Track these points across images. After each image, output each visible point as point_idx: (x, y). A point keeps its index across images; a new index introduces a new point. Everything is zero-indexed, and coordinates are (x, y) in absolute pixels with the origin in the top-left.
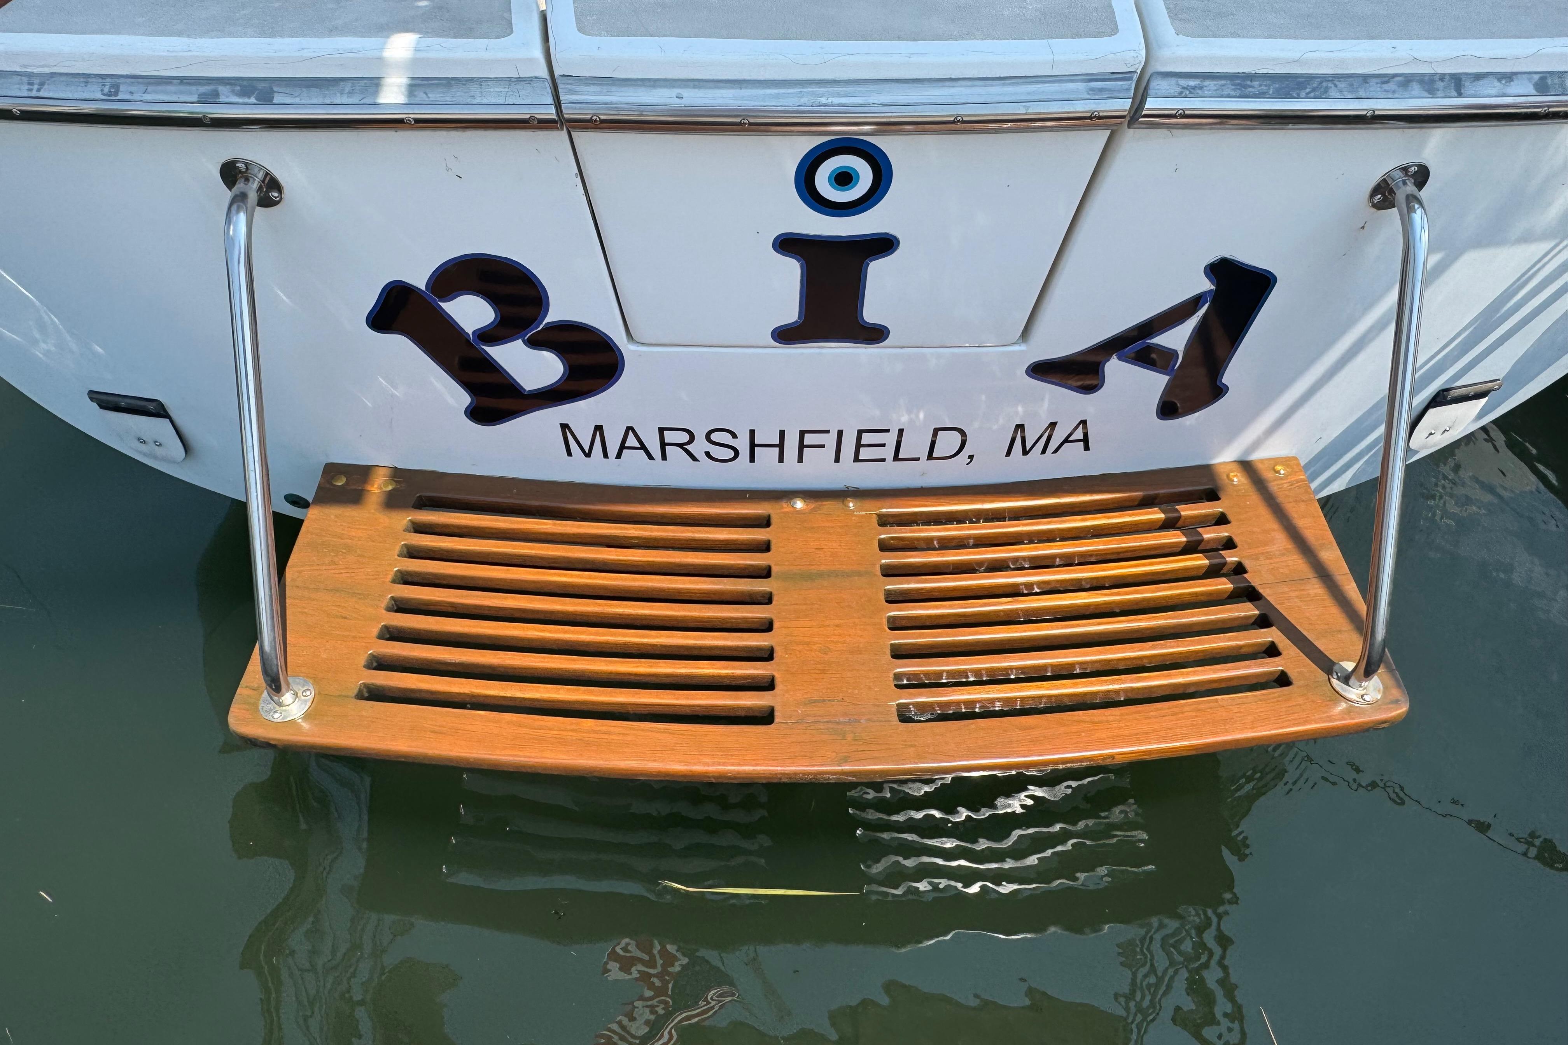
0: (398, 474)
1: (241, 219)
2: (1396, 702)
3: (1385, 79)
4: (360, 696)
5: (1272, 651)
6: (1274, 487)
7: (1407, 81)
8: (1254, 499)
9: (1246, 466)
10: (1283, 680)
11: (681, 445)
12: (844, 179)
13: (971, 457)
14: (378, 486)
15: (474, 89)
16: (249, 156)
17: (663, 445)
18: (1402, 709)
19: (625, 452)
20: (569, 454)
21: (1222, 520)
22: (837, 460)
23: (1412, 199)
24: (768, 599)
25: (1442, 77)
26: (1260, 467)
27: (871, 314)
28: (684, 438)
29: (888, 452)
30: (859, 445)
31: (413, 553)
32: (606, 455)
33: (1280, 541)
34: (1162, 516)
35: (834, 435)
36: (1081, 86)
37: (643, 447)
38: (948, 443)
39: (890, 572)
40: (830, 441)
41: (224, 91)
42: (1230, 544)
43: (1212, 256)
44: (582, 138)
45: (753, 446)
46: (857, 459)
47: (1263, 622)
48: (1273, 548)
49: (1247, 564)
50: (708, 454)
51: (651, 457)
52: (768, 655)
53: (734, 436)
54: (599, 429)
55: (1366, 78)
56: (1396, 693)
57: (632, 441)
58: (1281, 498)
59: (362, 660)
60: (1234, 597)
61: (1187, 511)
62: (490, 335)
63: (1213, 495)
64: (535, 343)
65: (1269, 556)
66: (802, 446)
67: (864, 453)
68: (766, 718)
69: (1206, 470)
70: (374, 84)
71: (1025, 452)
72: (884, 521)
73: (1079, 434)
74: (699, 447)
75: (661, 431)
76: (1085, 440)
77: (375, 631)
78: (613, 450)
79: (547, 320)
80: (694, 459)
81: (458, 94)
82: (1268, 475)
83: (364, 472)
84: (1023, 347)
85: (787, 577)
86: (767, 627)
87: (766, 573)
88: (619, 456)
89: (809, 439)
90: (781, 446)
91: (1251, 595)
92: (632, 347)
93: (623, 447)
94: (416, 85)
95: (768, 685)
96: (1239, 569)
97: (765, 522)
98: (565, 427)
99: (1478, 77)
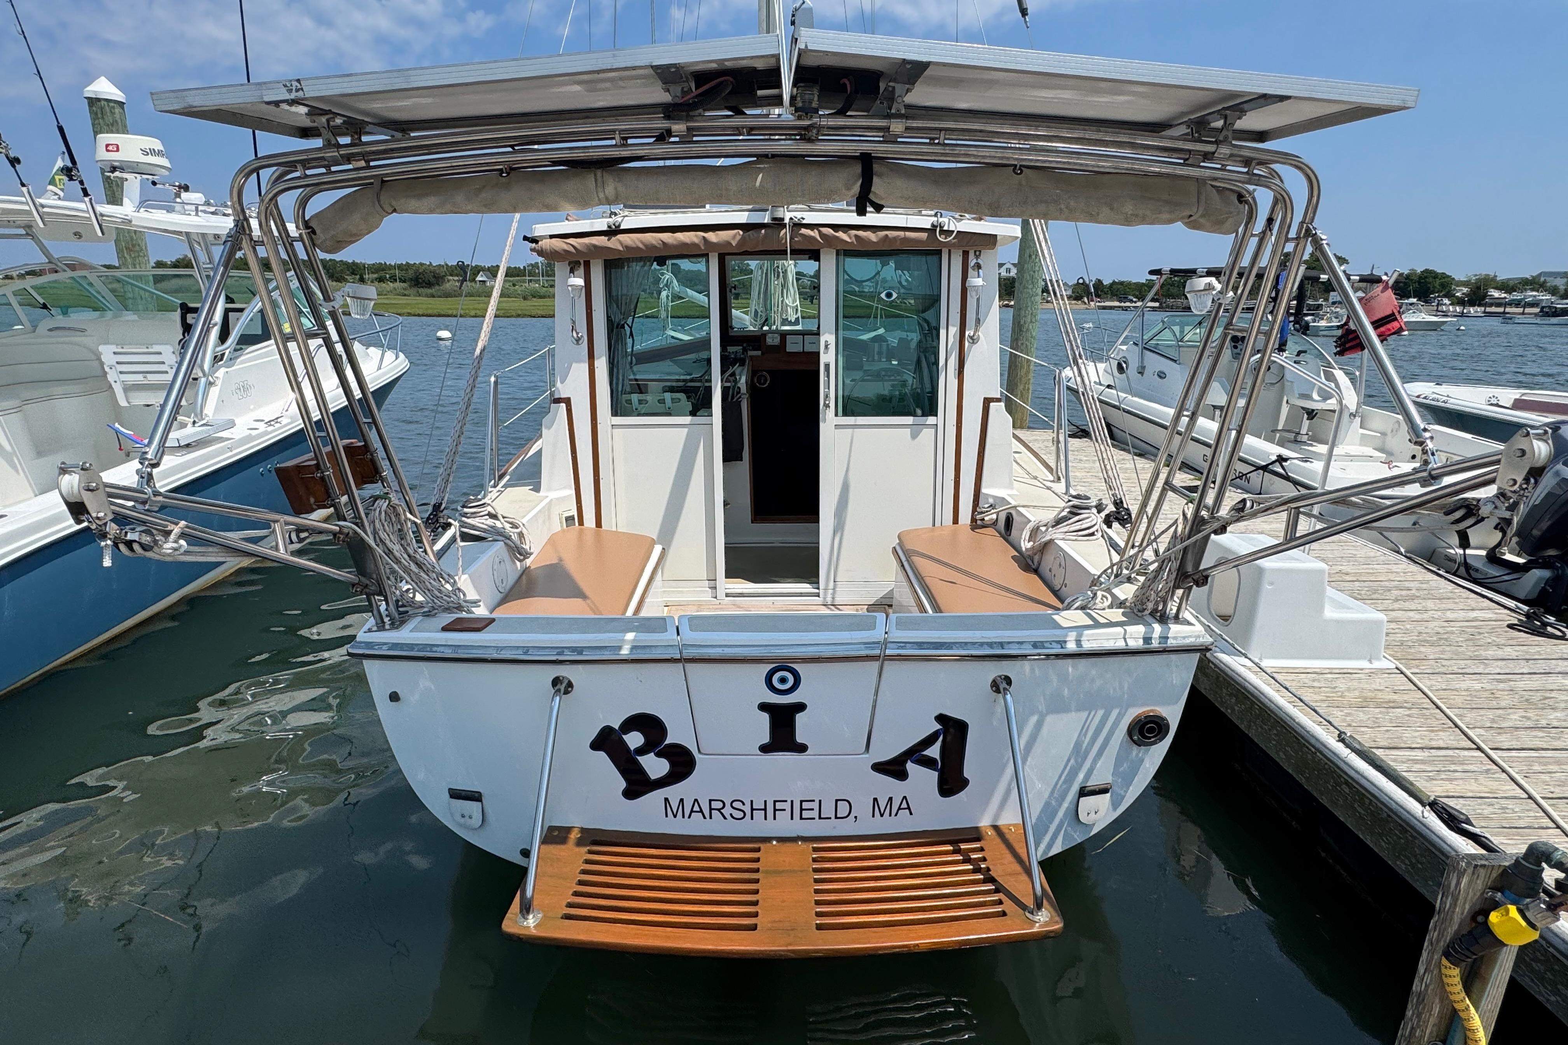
0: (583, 830)
1: (558, 698)
2: (1057, 922)
3: (974, 643)
4: (562, 918)
5: (1000, 902)
6: (1008, 836)
7: (982, 644)
8: (998, 840)
9: (996, 828)
10: (1004, 914)
11: (719, 810)
12: (783, 680)
13: (856, 817)
14: (574, 835)
15: (653, 649)
16: (564, 674)
17: (711, 809)
18: (1059, 926)
19: (693, 814)
20: (667, 816)
21: (982, 849)
22: (792, 818)
23: (1005, 689)
24: (757, 881)
25: (995, 643)
26: (1002, 827)
27: (799, 739)
28: (720, 805)
29: (815, 814)
30: (802, 810)
31: (587, 862)
32: (683, 817)
33: (1009, 857)
34: (951, 848)
35: (789, 803)
36: (862, 646)
37: (701, 811)
38: (843, 809)
39: (816, 870)
40: (787, 806)
41: (566, 652)
42: (984, 859)
43: (937, 714)
44: (689, 666)
45: (752, 810)
46: (801, 818)
47: (997, 891)
48: (1005, 862)
49: (991, 867)
50: (731, 815)
51: (705, 817)
52: (756, 903)
53: (744, 804)
54: (682, 800)
55: (966, 643)
56: (1057, 919)
57: (696, 808)
58: (1011, 841)
59: (565, 903)
60: (985, 881)
61: (963, 846)
62: (642, 751)
63: (978, 839)
64: (658, 755)
65: (1002, 864)
66: (775, 810)
67: (805, 814)
68: (754, 928)
69: (977, 829)
70: (620, 648)
71: (882, 815)
72: (815, 850)
73: (904, 805)
74: (727, 811)
75: (710, 801)
76: (909, 808)
77: (571, 892)
78: (687, 814)
79: (666, 742)
80: (725, 818)
81: (648, 650)
82: (1005, 831)
83: (569, 830)
84: (867, 756)
85: (767, 872)
86: (757, 892)
87: (757, 870)
88: (689, 817)
89: (779, 806)
90: (765, 810)
91: (991, 880)
92: (701, 756)
93: (692, 811)
94: (634, 648)
95: (756, 915)
96: (988, 869)
97: (758, 850)
98: (666, 800)
99: (1009, 643)
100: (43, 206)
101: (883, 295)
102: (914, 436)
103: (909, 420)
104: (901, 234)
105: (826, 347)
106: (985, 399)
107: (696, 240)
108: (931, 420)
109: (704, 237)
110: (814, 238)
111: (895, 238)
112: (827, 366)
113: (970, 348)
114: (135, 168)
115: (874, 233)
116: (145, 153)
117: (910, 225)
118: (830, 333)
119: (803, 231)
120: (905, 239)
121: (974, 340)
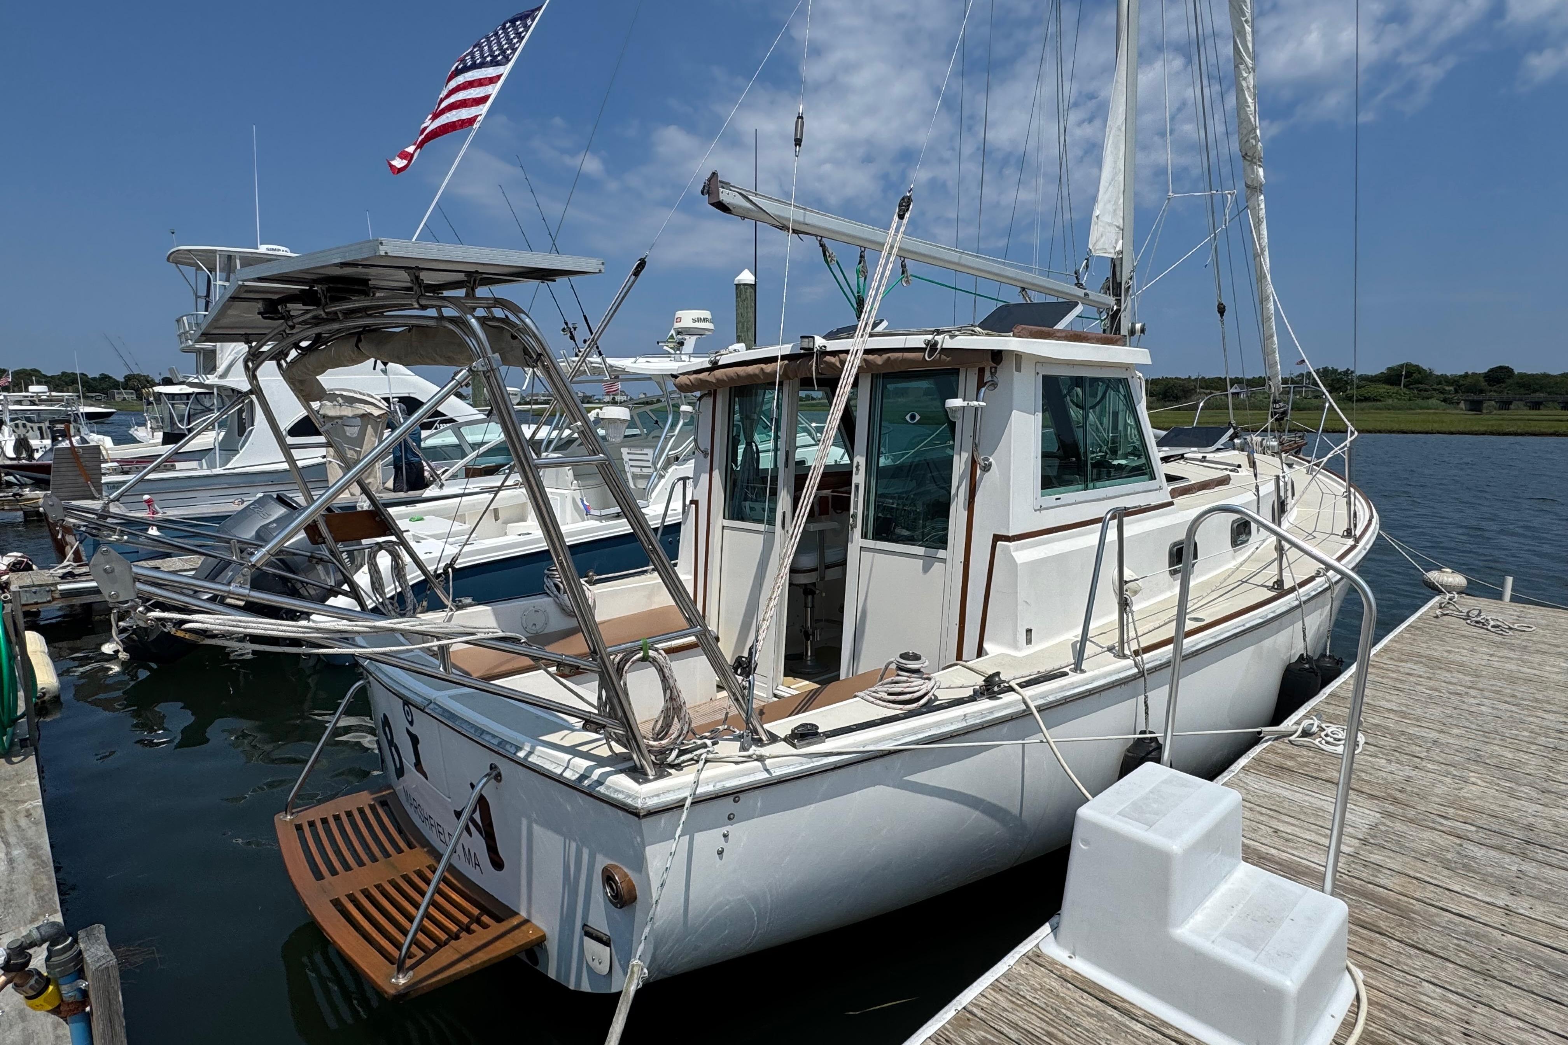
6: (517, 932)
8: (505, 929)
9: (525, 922)
21: (486, 927)
24: (375, 861)
26: (528, 925)
33: (481, 942)
42: (471, 932)
48: (475, 942)
49: (461, 939)
60: (439, 942)
63: (500, 920)
65: (470, 942)
66: (431, 824)
68: (319, 876)
69: (515, 914)
84: (451, 800)
85: (389, 861)
87: (388, 857)
91: (443, 944)
96: (458, 939)
100: (592, 363)
101: (908, 418)
102: (926, 569)
103: (920, 550)
104: (900, 355)
105: (857, 467)
106: (995, 535)
107: (757, 372)
108: (941, 553)
109: (762, 369)
110: (833, 364)
111: (896, 360)
112: (857, 487)
113: (982, 477)
114: (690, 332)
115: (880, 355)
116: (694, 321)
117: (909, 345)
118: (862, 456)
119: (828, 358)
120: (904, 360)
121: (987, 468)
